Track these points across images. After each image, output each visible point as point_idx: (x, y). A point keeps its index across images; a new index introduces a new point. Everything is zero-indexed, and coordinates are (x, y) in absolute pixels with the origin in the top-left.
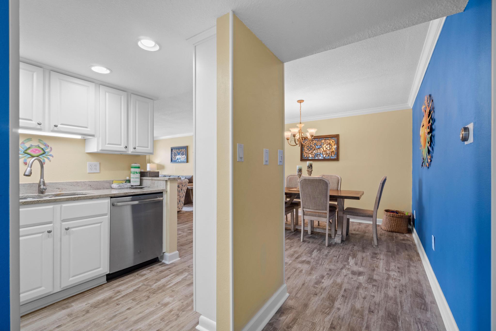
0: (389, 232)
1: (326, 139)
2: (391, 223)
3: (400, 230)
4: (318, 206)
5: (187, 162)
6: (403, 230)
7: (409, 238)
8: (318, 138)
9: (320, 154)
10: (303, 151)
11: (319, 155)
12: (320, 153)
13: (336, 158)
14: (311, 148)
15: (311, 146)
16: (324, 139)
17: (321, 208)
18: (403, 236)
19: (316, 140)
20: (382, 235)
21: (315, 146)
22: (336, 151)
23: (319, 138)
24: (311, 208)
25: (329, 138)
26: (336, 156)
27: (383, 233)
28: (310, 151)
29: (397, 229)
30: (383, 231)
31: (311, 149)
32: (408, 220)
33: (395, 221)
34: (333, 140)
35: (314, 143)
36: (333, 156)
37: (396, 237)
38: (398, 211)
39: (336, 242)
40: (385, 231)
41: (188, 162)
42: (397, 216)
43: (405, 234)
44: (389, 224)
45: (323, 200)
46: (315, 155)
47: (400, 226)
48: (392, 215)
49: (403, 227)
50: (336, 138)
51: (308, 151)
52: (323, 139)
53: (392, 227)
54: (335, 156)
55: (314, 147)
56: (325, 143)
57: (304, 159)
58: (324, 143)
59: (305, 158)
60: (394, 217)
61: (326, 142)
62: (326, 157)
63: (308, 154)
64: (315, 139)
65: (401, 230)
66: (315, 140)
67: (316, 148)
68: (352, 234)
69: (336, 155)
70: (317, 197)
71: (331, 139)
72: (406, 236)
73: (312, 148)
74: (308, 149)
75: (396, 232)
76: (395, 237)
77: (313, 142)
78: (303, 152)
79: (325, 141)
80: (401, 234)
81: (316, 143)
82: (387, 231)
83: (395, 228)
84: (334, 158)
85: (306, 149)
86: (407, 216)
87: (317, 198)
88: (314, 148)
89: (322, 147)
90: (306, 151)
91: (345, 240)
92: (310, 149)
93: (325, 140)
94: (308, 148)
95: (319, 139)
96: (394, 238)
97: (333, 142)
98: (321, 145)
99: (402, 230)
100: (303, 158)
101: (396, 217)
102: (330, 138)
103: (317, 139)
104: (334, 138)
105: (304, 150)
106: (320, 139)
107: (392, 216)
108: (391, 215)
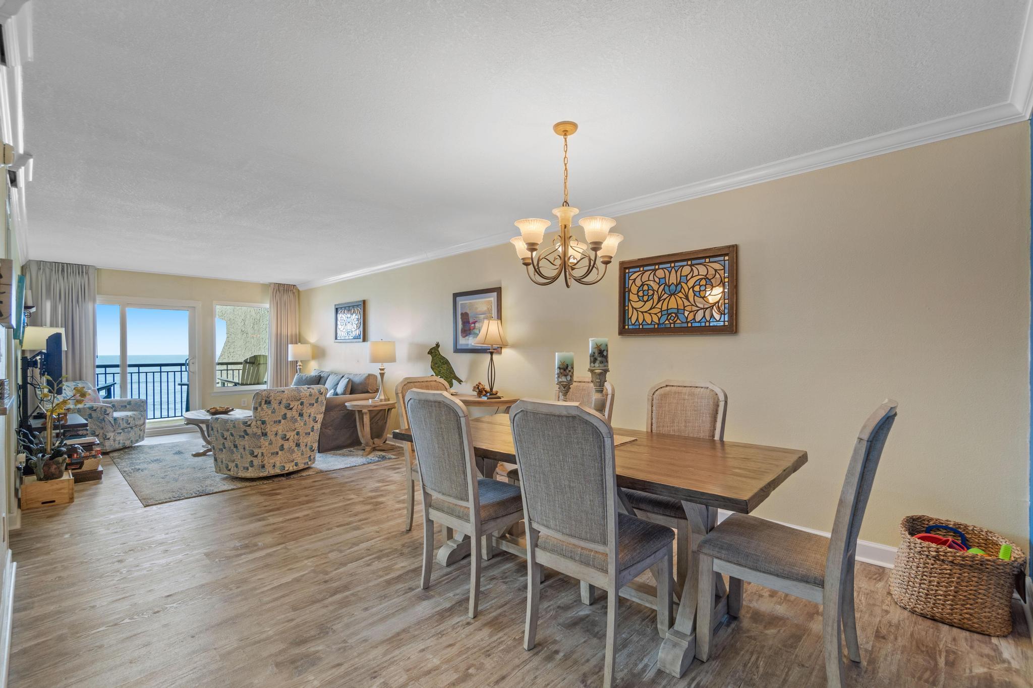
0: (920, 619)
1: (694, 262)
2: (930, 582)
3: (969, 620)
4: (574, 523)
5: (364, 340)
6: (986, 620)
7: (1017, 672)
8: (670, 262)
9: (675, 311)
10: (627, 304)
11: (674, 315)
12: (678, 309)
13: (727, 323)
14: (651, 292)
15: (650, 288)
16: (689, 263)
17: (586, 532)
18: (988, 656)
19: (665, 268)
20: (884, 638)
21: (662, 287)
22: (727, 301)
23: (675, 262)
24: (552, 523)
25: (703, 261)
26: (726, 319)
27: (890, 624)
28: (646, 302)
29: (956, 613)
30: (892, 609)
31: (650, 297)
32: (1009, 581)
33: (948, 580)
34: (717, 266)
35: (659, 279)
36: (717, 316)
37: (952, 657)
38: (966, 527)
39: (663, 669)
40: (905, 609)
41: (367, 341)
42: (958, 560)
43: (994, 640)
44: (920, 587)
45: (589, 503)
46: (662, 316)
47: (972, 602)
48: (934, 554)
49: (987, 610)
50: (727, 258)
51: (641, 304)
52: (685, 263)
53: (932, 601)
54: (722, 319)
55: (657, 292)
56: (692, 277)
57: (628, 329)
58: (688, 278)
59: (634, 325)
60: (943, 561)
61: (696, 273)
62: (696, 322)
63: (642, 312)
64: (661, 266)
65: (975, 621)
66: (662, 269)
67: (663, 293)
68: (757, 616)
69: (726, 316)
70: (570, 487)
71: (710, 262)
72: (1001, 653)
73: (653, 294)
74: (641, 298)
75: (951, 625)
76: (944, 654)
77: (655, 274)
78: (627, 308)
79: (692, 269)
80: (976, 636)
81: (665, 278)
82: (913, 612)
83: (948, 607)
84: (722, 324)
85: (633, 297)
86: (1005, 565)
87: (567, 489)
88: (660, 293)
89: (682, 290)
90: (635, 305)
91: (705, 657)
92: (646, 298)
93: (691, 266)
94: (641, 294)
95: (673, 265)
96: (942, 661)
97: (716, 271)
98: (680, 282)
99: (983, 622)
100: (627, 327)
101: (952, 562)
102: (707, 260)
103: (669, 265)
104: (722, 258)
105: (629, 300)
106: (677, 264)
107: (936, 558)
108: (929, 551)
